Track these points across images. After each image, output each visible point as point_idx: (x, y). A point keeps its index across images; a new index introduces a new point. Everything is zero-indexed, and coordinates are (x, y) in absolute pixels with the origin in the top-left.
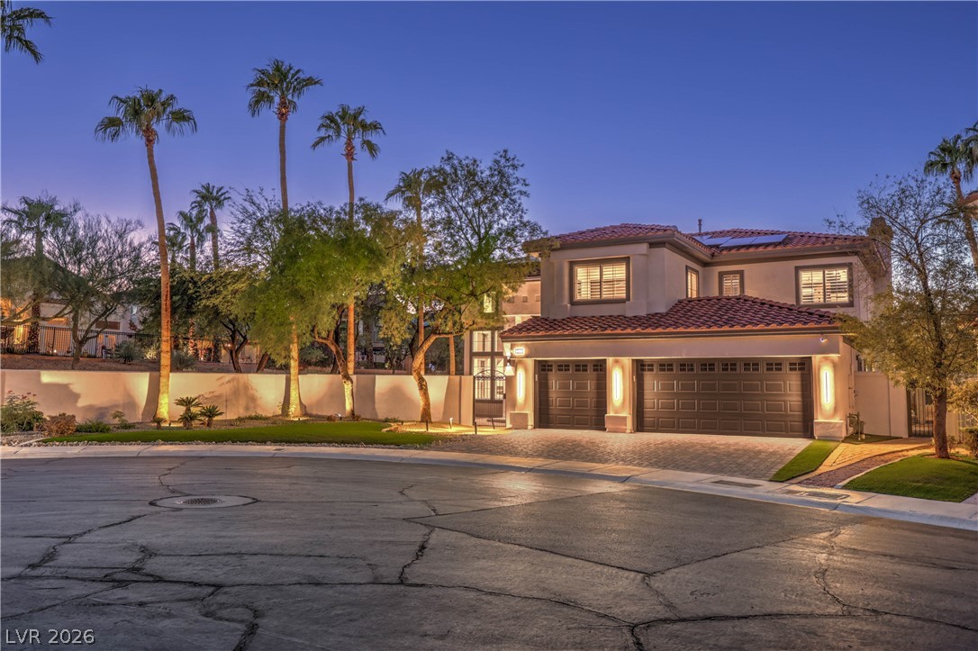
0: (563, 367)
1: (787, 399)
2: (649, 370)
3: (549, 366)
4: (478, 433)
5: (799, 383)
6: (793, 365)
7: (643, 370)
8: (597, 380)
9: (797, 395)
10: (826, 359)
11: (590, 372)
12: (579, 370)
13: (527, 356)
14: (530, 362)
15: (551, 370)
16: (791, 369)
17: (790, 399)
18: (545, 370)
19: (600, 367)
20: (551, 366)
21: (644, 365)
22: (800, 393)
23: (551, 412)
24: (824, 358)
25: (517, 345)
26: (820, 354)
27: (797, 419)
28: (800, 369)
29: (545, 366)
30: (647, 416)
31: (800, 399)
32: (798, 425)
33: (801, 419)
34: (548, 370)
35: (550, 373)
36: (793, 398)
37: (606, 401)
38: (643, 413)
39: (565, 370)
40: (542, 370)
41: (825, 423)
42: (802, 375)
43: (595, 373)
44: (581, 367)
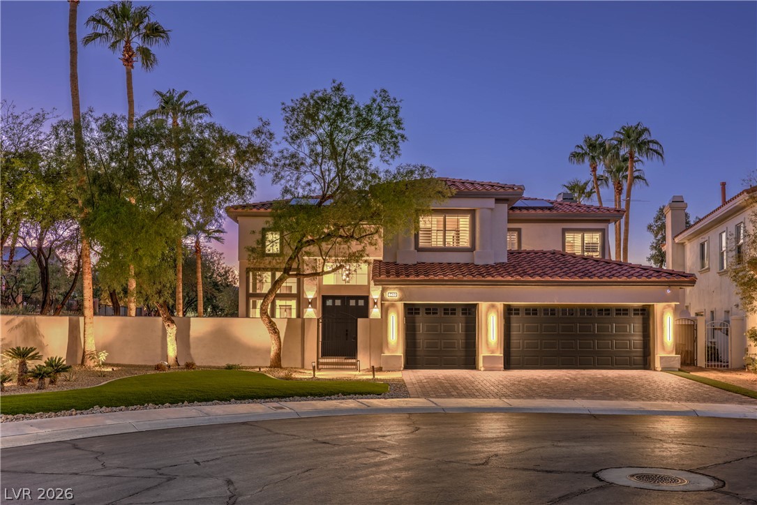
0: (431, 309)
1: (631, 338)
2: (515, 314)
3: (416, 309)
4: (376, 377)
5: (641, 325)
6: (636, 310)
7: (510, 314)
8: (466, 323)
9: (639, 335)
10: (669, 306)
11: (459, 315)
12: (448, 314)
13: (401, 300)
14: (400, 305)
15: (419, 313)
16: (635, 314)
17: (634, 338)
18: (412, 313)
19: (470, 311)
20: (419, 309)
21: (511, 310)
22: (641, 333)
23: (418, 353)
24: (667, 305)
25: (391, 288)
26: (663, 302)
27: (638, 354)
28: (642, 314)
29: (412, 309)
30: (514, 355)
31: (642, 339)
32: (639, 359)
33: (642, 355)
34: (416, 313)
35: (417, 316)
36: (637, 339)
37: (475, 342)
38: (510, 353)
39: (434, 313)
40: (409, 313)
41: (668, 357)
42: (643, 318)
43: (464, 316)
44: (449, 310)
